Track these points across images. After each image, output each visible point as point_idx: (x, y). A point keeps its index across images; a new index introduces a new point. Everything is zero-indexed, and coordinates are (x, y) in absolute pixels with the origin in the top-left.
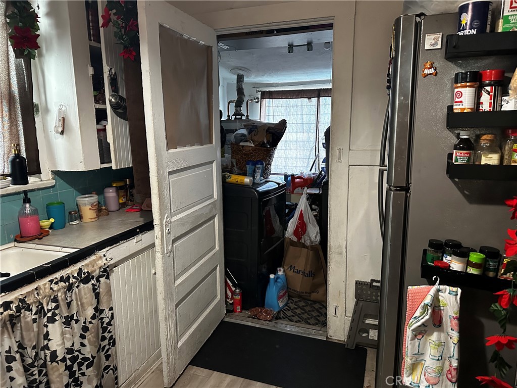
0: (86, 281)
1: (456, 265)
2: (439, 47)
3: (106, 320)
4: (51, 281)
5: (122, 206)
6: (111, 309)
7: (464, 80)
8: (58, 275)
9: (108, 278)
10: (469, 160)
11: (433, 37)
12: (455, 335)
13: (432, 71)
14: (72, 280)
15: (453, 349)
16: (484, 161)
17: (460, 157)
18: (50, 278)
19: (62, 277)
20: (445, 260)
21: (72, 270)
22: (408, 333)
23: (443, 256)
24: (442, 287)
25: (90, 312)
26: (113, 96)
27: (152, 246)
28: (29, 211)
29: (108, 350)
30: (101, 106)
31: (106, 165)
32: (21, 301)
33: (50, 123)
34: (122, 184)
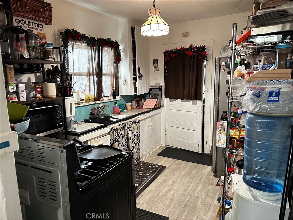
0: (135, 123)
2: (225, 65)
3: (138, 135)
5: (136, 107)
6: (140, 132)
8: (130, 120)
9: (139, 123)
11: (223, 62)
13: (223, 70)
14: (133, 122)
18: (129, 120)
21: (133, 119)
22: (217, 133)
24: (225, 121)
25: (136, 131)
26: (139, 74)
27: (148, 118)
28: (116, 106)
29: (139, 143)
30: (135, 76)
31: (136, 94)
32: (125, 124)
33: (121, 82)
34: (136, 100)
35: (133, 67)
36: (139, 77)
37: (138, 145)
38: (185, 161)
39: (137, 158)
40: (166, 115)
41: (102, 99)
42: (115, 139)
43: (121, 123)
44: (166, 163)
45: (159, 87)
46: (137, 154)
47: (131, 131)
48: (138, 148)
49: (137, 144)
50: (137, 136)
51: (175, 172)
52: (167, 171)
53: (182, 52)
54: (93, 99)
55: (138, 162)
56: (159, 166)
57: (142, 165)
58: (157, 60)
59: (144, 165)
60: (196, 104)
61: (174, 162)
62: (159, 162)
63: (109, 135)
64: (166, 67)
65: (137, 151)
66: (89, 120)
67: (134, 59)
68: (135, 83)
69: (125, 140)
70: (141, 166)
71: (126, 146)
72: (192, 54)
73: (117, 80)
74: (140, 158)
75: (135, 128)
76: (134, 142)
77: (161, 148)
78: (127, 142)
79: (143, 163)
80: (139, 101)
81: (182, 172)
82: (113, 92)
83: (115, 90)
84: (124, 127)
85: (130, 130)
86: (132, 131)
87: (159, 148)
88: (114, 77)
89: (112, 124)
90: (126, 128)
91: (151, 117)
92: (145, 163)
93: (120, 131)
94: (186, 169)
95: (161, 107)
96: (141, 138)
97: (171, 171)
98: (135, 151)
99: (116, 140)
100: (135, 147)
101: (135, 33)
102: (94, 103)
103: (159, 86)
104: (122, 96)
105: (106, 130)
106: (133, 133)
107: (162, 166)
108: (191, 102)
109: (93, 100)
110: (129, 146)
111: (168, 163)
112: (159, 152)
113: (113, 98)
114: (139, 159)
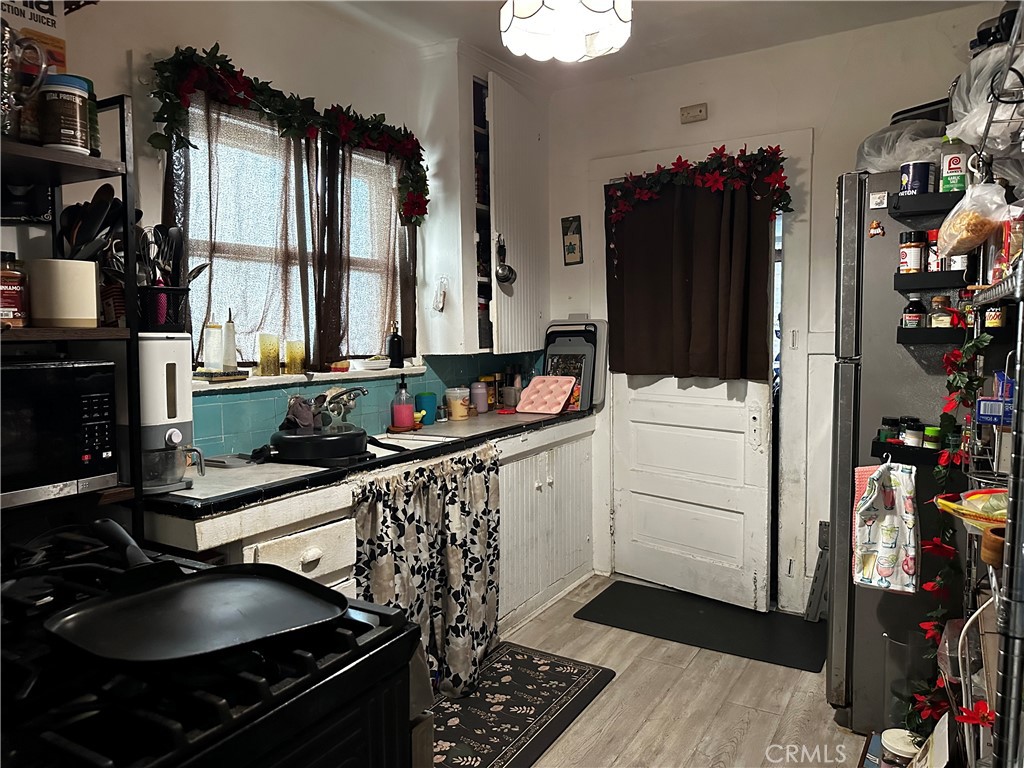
0: (479, 468)
1: (909, 439)
2: (885, 205)
4: (452, 459)
5: (491, 407)
6: (498, 512)
7: (909, 239)
8: (456, 456)
9: (497, 473)
10: (919, 324)
11: (878, 195)
12: (910, 518)
13: (879, 231)
14: (468, 464)
15: (909, 536)
16: (935, 324)
17: (910, 321)
18: (452, 456)
19: (460, 459)
20: (901, 439)
21: (467, 454)
22: (857, 519)
23: (899, 434)
24: (893, 465)
25: (481, 506)
26: (501, 266)
27: (536, 451)
28: (404, 398)
29: (493, 561)
30: (485, 280)
31: (487, 351)
32: (431, 471)
33: (427, 299)
34: (491, 379)
35: (476, 238)
36: (501, 279)
37: (492, 570)
38: (697, 649)
39: (483, 629)
40: (612, 445)
41: (340, 364)
42: (381, 538)
43: (412, 467)
44: (615, 654)
45: (583, 328)
46: (482, 609)
47: (457, 506)
48: (491, 583)
49: (488, 563)
50: (485, 527)
51: (657, 700)
52: (619, 691)
53: (679, 181)
54: (299, 361)
55: (487, 647)
56: (582, 668)
57: (504, 663)
58: (578, 219)
59: (514, 663)
60: (742, 399)
61: (650, 651)
62: (581, 648)
63: (354, 520)
64: (612, 246)
65: (484, 598)
66: (270, 450)
67: (483, 207)
68: (484, 309)
69: (432, 545)
70: (500, 665)
71: (435, 571)
72: (725, 185)
73: (412, 291)
74: (496, 626)
75: (478, 492)
76: (470, 556)
77: (591, 588)
78: (439, 552)
79: (512, 649)
80: (501, 385)
81: (688, 701)
82: (392, 342)
83: (400, 333)
84: (426, 487)
85: (452, 502)
86: (463, 503)
87: (585, 585)
88: (398, 278)
89: (371, 467)
90: (436, 490)
91: (548, 447)
92: (518, 654)
93: (407, 502)
94: (706, 685)
95: (591, 409)
96: (504, 538)
97: (637, 695)
98: (475, 595)
99: (384, 544)
100: (477, 576)
101: (489, 102)
102: (302, 378)
103: (586, 325)
104: (428, 359)
105: (340, 495)
106: (469, 513)
107: (596, 668)
108: (723, 388)
109: (299, 366)
110: (449, 572)
111: (624, 655)
112: (584, 602)
113: (391, 366)
114: (495, 631)
